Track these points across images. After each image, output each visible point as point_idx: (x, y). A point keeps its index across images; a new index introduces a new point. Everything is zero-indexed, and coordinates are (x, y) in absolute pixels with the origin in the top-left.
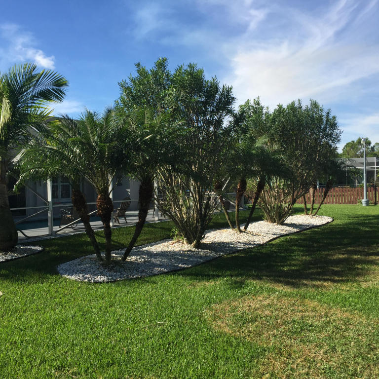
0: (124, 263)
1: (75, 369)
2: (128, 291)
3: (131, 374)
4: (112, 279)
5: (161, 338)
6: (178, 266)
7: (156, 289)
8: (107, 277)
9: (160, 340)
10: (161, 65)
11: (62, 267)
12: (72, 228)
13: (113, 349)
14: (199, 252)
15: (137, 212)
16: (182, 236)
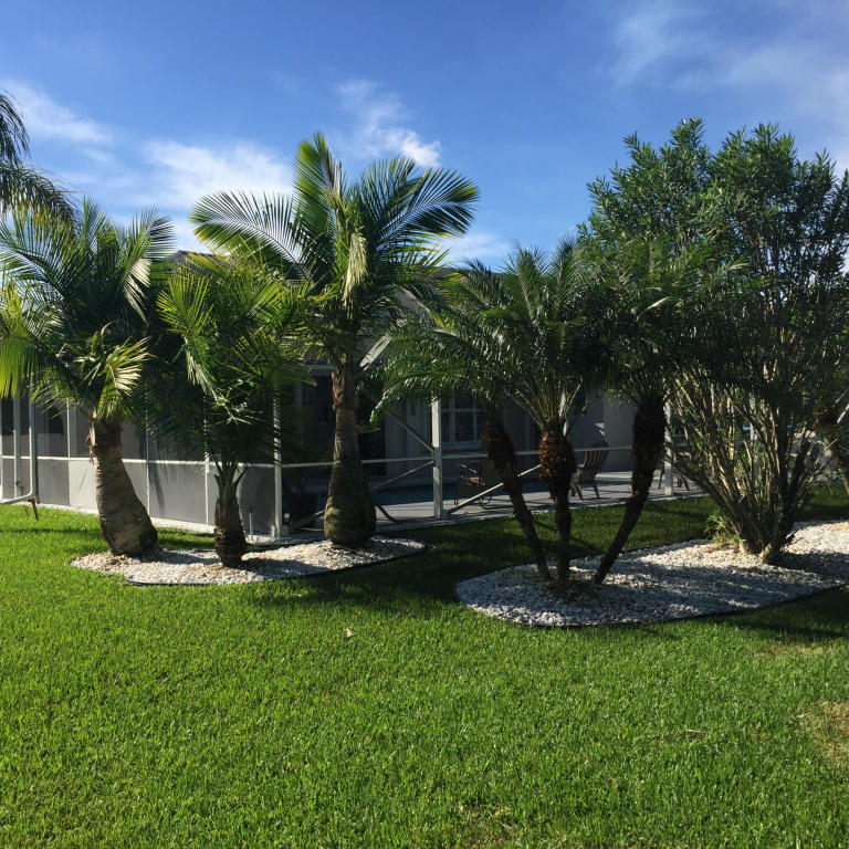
0: (599, 589)
1: (507, 810)
2: (612, 652)
3: (632, 840)
4: (573, 621)
5: (699, 766)
6: (727, 604)
7: (677, 652)
8: (562, 615)
9: (696, 770)
10: (687, 136)
11: (465, 587)
12: (481, 505)
13: (587, 777)
14: (778, 573)
15: (628, 476)
16: (733, 533)
